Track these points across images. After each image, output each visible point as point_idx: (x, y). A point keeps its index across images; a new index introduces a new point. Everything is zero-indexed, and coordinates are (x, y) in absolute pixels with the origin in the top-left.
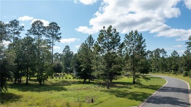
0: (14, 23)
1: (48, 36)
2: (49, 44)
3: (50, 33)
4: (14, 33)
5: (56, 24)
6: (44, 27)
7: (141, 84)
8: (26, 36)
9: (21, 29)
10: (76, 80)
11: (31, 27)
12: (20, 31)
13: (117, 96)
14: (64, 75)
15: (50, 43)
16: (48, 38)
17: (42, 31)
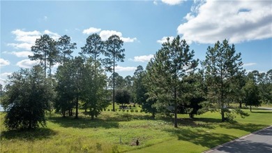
0: (65, 40)
1: (107, 54)
2: (109, 65)
3: (110, 51)
4: (65, 52)
5: (117, 37)
6: (102, 43)
7: (234, 123)
8: (80, 55)
9: (73, 47)
10: (144, 114)
11: (86, 43)
12: (72, 50)
13: (180, 138)
14: (134, 106)
15: (110, 63)
16: (108, 57)
17: (99, 48)
